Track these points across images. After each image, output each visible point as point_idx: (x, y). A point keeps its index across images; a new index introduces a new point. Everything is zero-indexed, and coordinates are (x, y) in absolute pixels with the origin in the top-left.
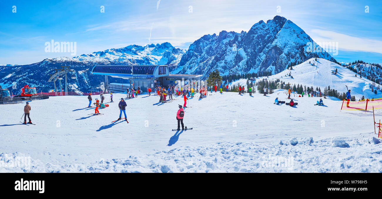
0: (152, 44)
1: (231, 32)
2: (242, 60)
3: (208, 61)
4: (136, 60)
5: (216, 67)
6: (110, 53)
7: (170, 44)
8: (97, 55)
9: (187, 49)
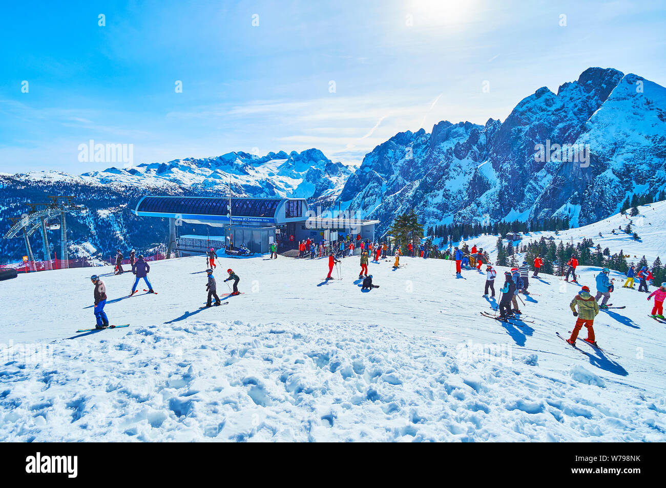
0: (281, 152)
1: (461, 124)
2: (487, 190)
3: (406, 191)
4: (245, 186)
5: (424, 205)
6: (183, 168)
7: (320, 152)
8: (148, 170)
9: (359, 164)
